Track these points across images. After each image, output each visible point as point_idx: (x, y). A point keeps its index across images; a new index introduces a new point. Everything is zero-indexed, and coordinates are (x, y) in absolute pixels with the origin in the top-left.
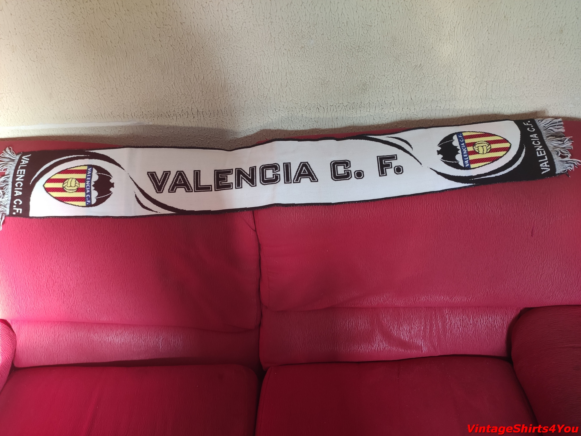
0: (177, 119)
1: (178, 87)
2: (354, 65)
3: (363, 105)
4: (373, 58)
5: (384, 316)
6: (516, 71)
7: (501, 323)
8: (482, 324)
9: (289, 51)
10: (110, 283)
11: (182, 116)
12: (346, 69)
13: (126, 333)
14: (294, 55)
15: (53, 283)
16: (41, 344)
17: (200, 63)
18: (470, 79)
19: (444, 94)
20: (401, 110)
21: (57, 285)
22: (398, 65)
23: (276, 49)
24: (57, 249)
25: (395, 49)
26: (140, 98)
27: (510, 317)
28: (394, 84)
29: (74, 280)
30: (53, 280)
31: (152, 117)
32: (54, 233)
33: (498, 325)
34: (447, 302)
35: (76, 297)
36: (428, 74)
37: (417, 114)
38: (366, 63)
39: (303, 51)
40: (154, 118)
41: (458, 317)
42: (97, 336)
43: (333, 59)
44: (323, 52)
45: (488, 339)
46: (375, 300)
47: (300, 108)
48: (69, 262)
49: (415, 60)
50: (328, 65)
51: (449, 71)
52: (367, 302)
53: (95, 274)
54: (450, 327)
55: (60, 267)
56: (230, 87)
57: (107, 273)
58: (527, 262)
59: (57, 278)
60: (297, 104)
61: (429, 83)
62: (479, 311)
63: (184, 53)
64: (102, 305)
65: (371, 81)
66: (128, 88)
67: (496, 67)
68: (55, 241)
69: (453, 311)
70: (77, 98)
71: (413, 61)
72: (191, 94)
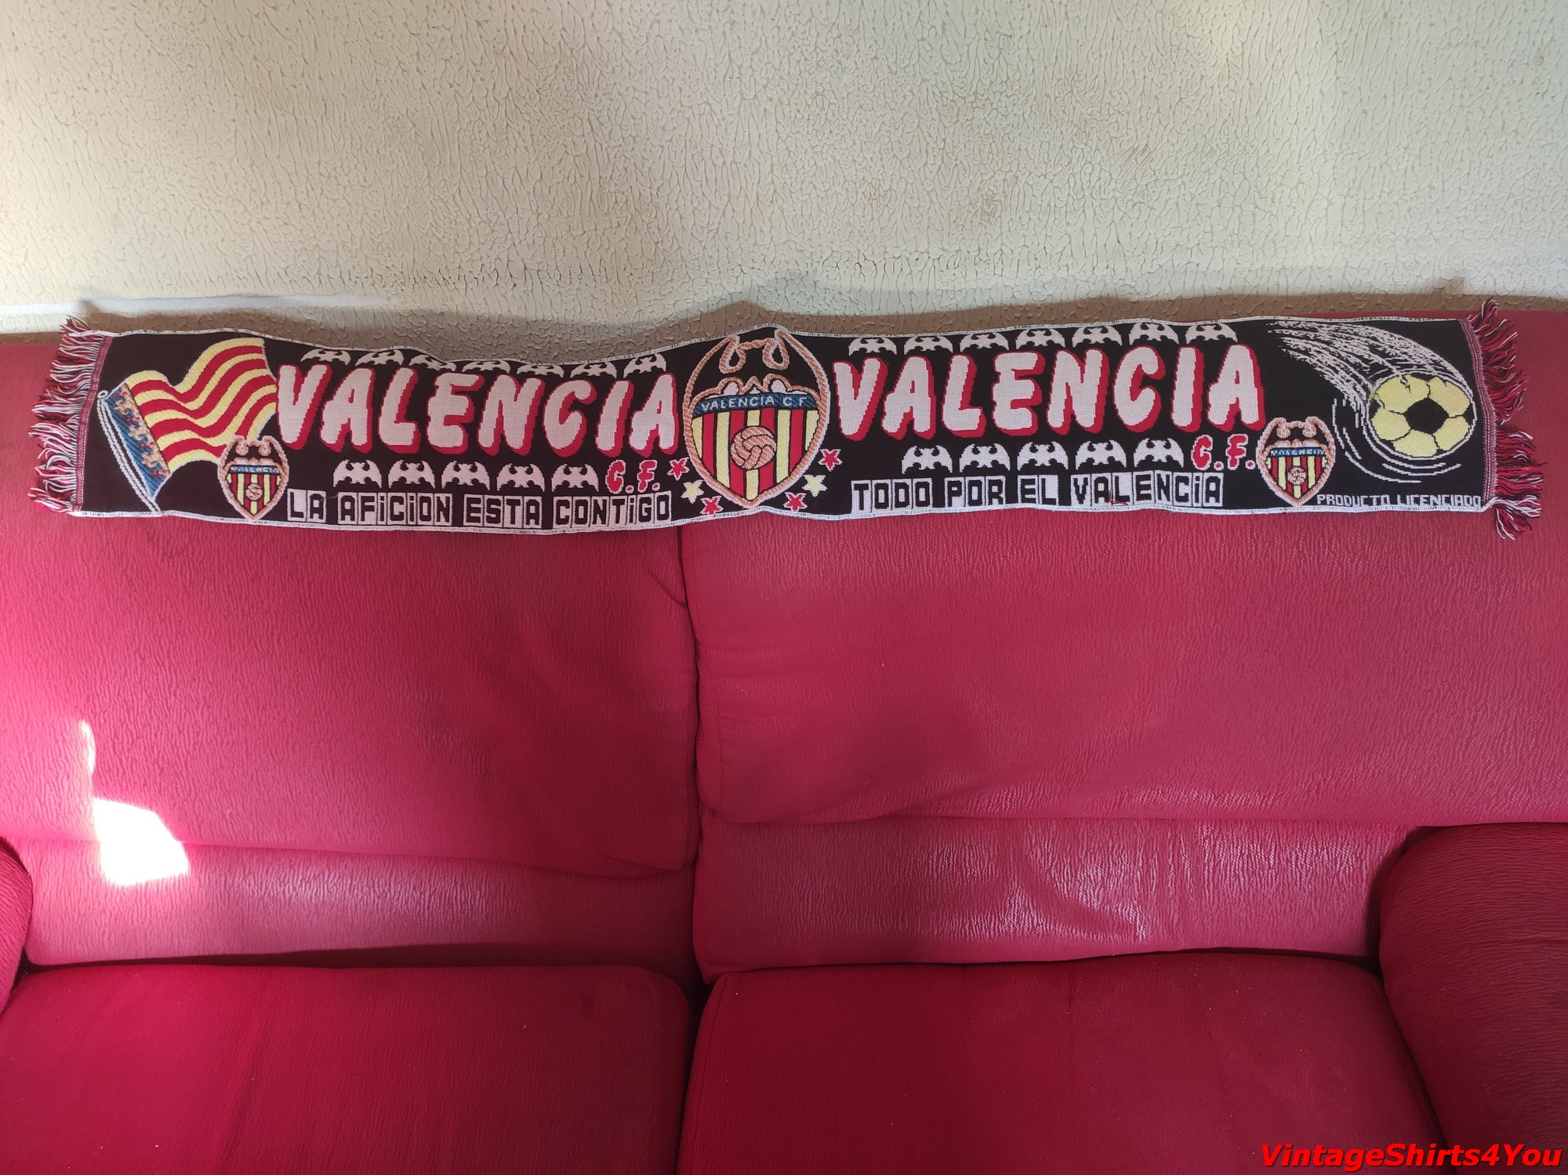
0: (469, 290)
1: (471, 201)
2: (962, 147)
3: (982, 256)
4: (1015, 125)
5: (1034, 841)
7: (1353, 865)
8: (1302, 868)
9: (781, 103)
10: (287, 742)
11: (481, 282)
12: (939, 157)
13: (332, 876)
14: (793, 116)
15: (130, 738)
16: (99, 904)
17: (532, 136)
18: (1284, 187)
19: (1208, 229)
20: (1090, 273)
21: (142, 747)
22: (1083, 146)
23: (743, 99)
24: (142, 648)
25: (1077, 101)
26: (366, 230)
27: (1378, 852)
28: (1070, 200)
29: (188, 733)
30: (131, 733)
31: (399, 282)
32: (132, 604)
33: (1344, 871)
34: (1207, 807)
35: (193, 780)
37: (1133, 284)
38: (994, 141)
39: (820, 104)
40: (402, 287)
41: (1237, 848)
42: (252, 882)
43: (902, 126)
44: (875, 106)
45: (1315, 907)
46: (1011, 799)
47: (810, 262)
48: (174, 684)
49: (1132, 133)
50: (889, 146)
51: (1223, 165)
52: (990, 802)
53: (247, 717)
54: (1214, 873)
55: (150, 696)
56: (616, 202)
57: (279, 713)
59: (141, 727)
60: (802, 251)
61: (1167, 198)
62: (1293, 833)
63: (487, 106)
64: (265, 802)
65: (1008, 190)
66: (331, 202)
67: (1355, 157)
68: (137, 624)
69: (1225, 831)
70: (189, 230)
71: (1126, 137)
72: (505, 222)
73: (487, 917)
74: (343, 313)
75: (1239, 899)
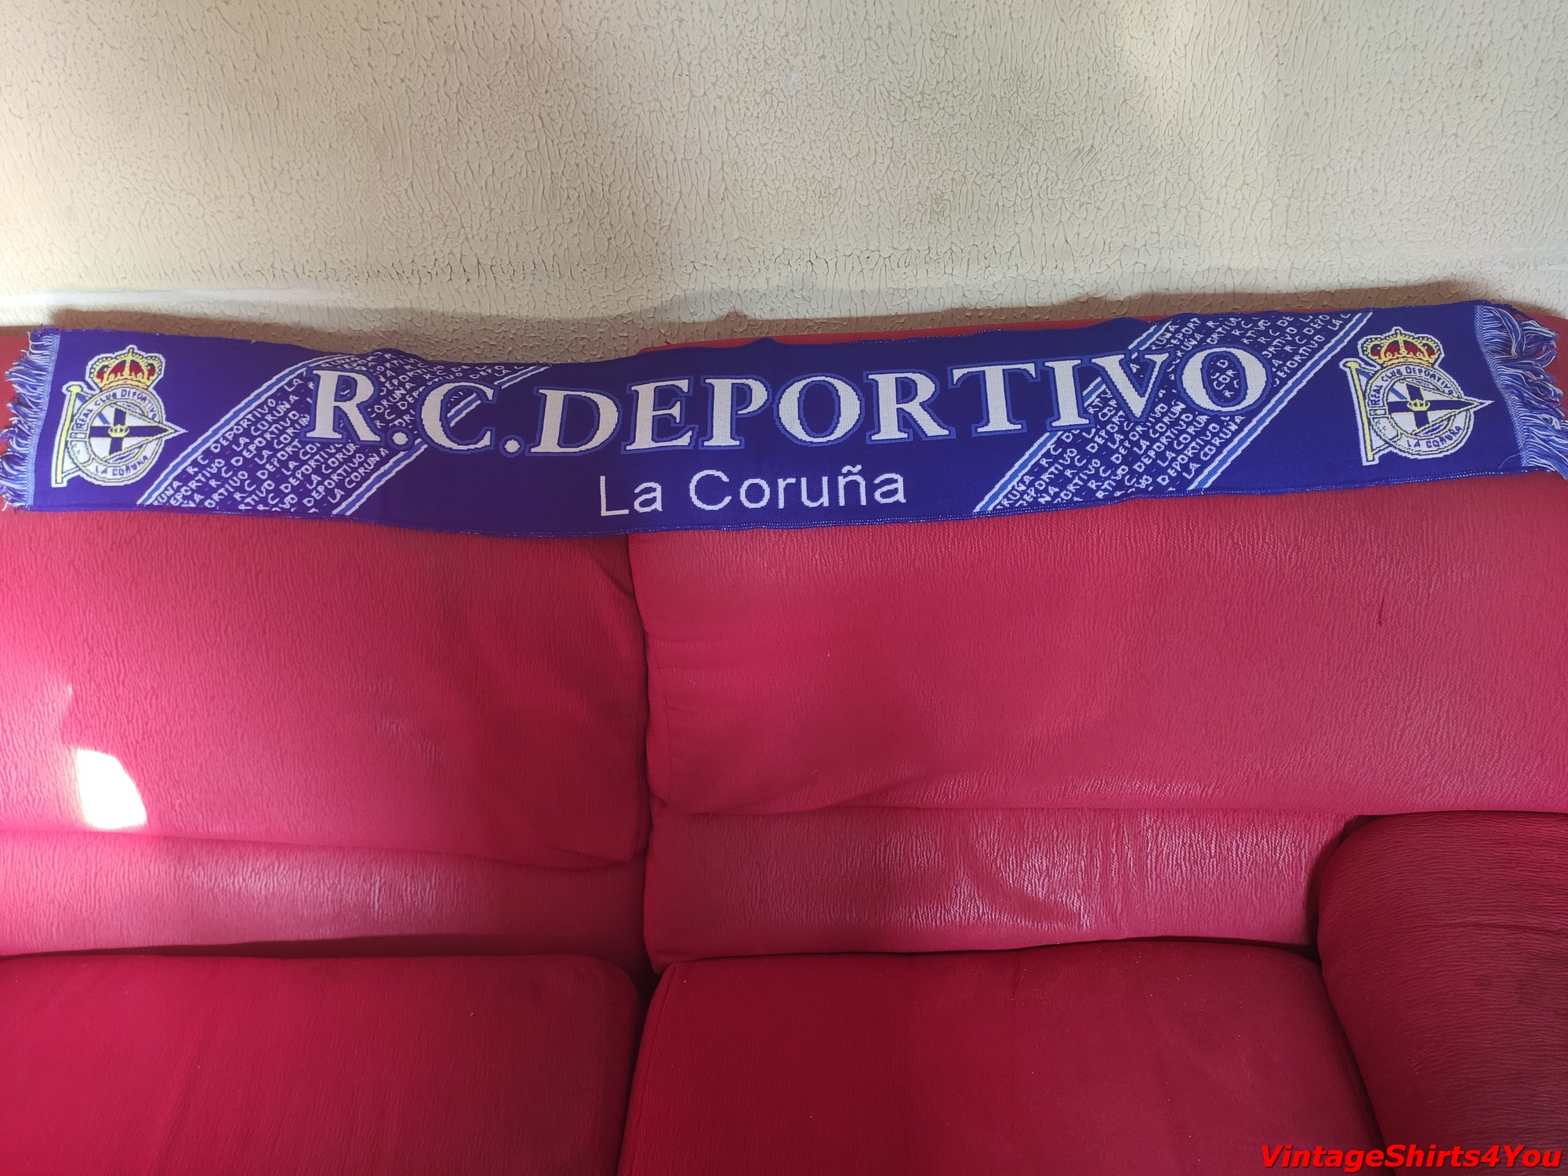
0: (422, 284)
1: (423, 196)
2: (910, 146)
3: (933, 255)
4: (962, 125)
5: (979, 831)
6: (1352, 170)
7: (1292, 854)
8: (1243, 856)
9: (730, 100)
10: (236, 733)
11: (433, 276)
12: (888, 156)
13: (282, 867)
14: (742, 114)
16: (48, 895)
17: (483, 131)
18: (1228, 188)
19: (1155, 230)
20: (1039, 273)
22: (1029, 146)
23: (692, 96)
24: (90, 638)
25: (1023, 102)
26: (319, 224)
27: (1316, 841)
28: (1018, 200)
29: (137, 722)
31: (353, 276)
32: (79, 594)
33: (1284, 860)
34: (1149, 797)
35: (144, 770)
36: (1112, 174)
37: (1082, 284)
38: (941, 141)
39: (769, 104)
40: (356, 281)
41: (1179, 837)
42: (202, 873)
43: (850, 125)
44: (824, 105)
45: (1256, 896)
46: (957, 790)
47: (762, 259)
48: (123, 674)
49: (1078, 134)
50: (838, 144)
51: (1169, 166)
52: (937, 792)
53: (195, 707)
54: (1157, 863)
55: (98, 686)
56: (568, 197)
57: (227, 704)
58: (1364, 695)
59: (90, 716)
60: (752, 248)
61: (1114, 198)
62: (1233, 822)
63: (439, 101)
64: (214, 792)
65: (957, 189)
66: (284, 196)
67: (1299, 158)
68: (84, 614)
69: (1166, 821)
70: (143, 223)
71: (1072, 138)
72: (458, 217)
73: (437, 908)
74: (298, 306)
75: (1181, 888)
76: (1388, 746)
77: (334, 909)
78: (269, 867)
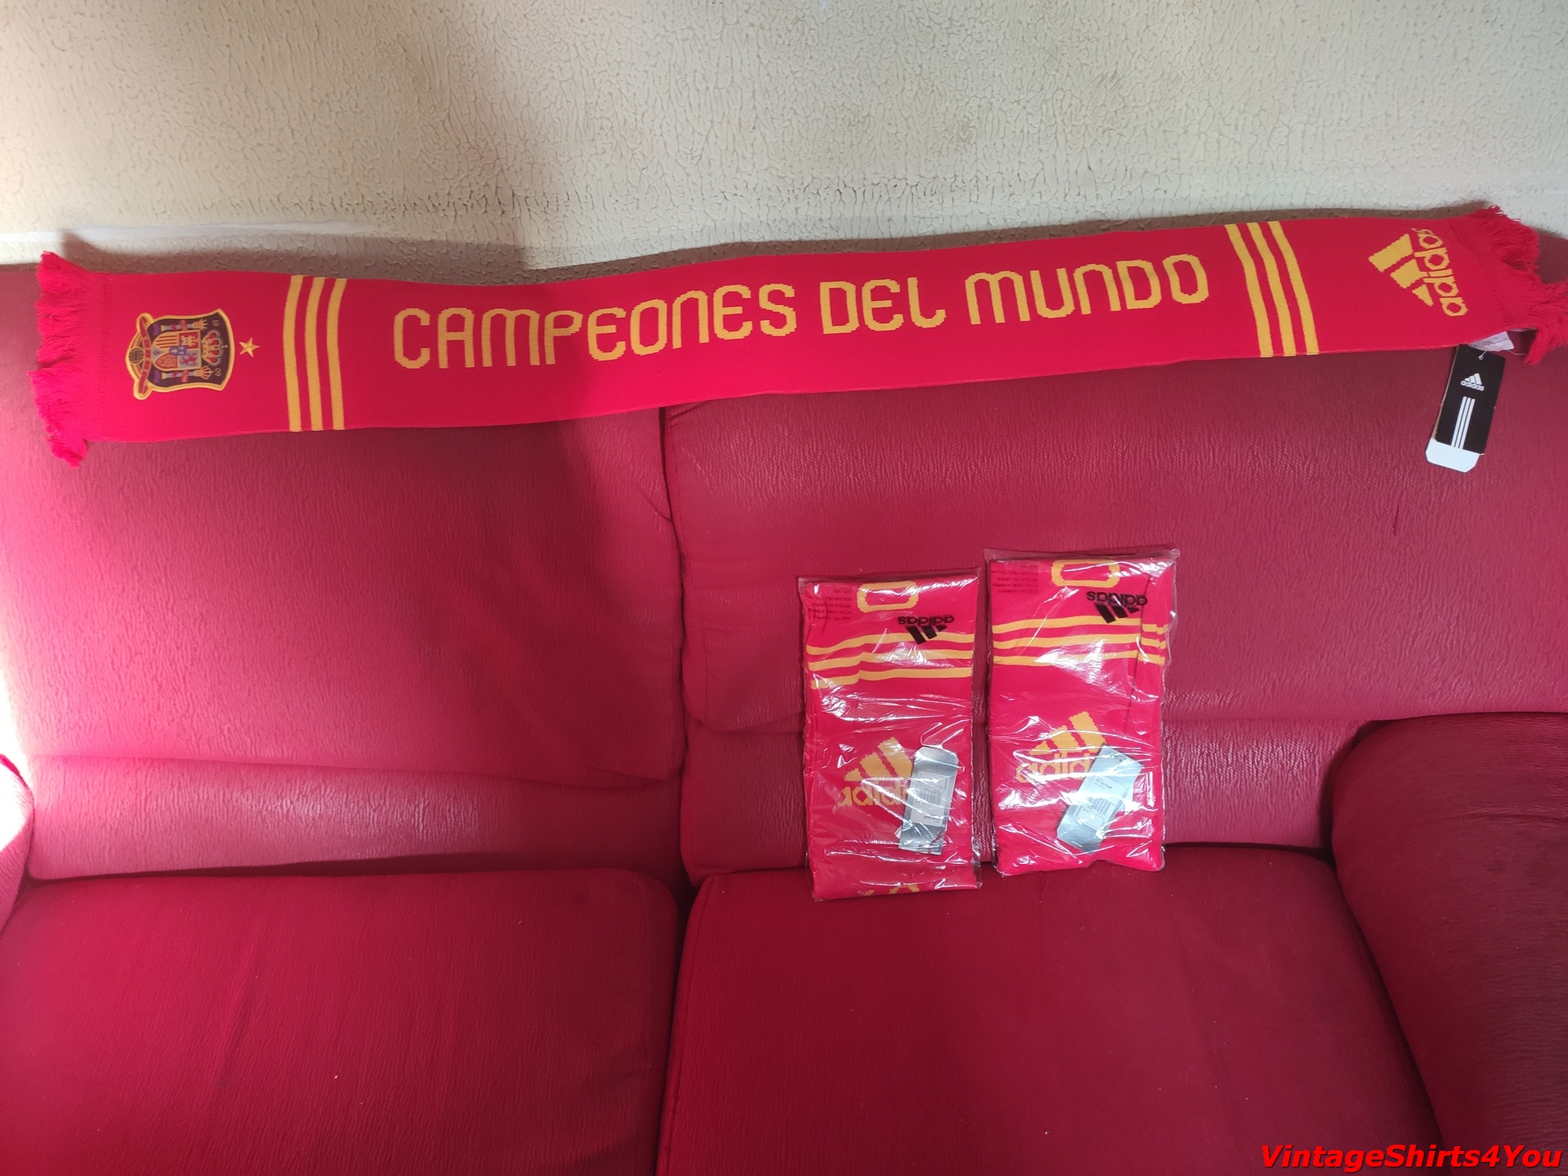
0: (458, 217)
1: (460, 128)
2: (938, 72)
3: (959, 183)
4: (989, 52)
8: (1258, 764)
9: (763, 28)
10: (283, 658)
11: (469, 208)
12: (916, 83)
13: (329, 790)
14: (774, 41)
15: (129, 654)
16: (100, 819)
17: (520, 63)
18: (1247, 115)
19: (1176, 156)
20: (1063, 200)
21: (141, 662)
22: (1054, 72)
23: (725, 24)
24: (139, 565)
25: (1048, 28)
26: (357, 157)
27: (1330, 747)
28: (1043, 127)
29: (186, 649)
30: (130, 649)
31: (389, 209)
32: (128, 521)
33: (1298, 766)
35: (191, 696)
36: (1134, 100)
37: (1102, 210)
38: (969, 67)
39: (801, 31)
40: (393, 214)
41: (1197, 747)
42: (250, 797)
43: (880, 53)
44: (854, 33)
45: (1271, 802)
47: (791, 189)
48: (171, 600)
49: (1102, 60)
50: (868, 71)
51: (1189, 92)
53: (243, 633)
54: (1175, 772)
55: (148, 613)
56: (602, 128)
57: (274, 629)
58: (1378, 604)
59: (139, 642)
60: (783, 178)
61: (1136, 124)
62: (1250, 730)
63: (477, 35)
64: (262, 717)
65: (983, 117)
66: (323, 129)
68: (134, 542)
70: (184, 157)
71: (1096, 64)
72: (494, 148)
73: (479, 828)
74: (335, 239)
75: (1200, 796)
76: (1401, 653)
77: (380, 830)
78: (316, 789)
